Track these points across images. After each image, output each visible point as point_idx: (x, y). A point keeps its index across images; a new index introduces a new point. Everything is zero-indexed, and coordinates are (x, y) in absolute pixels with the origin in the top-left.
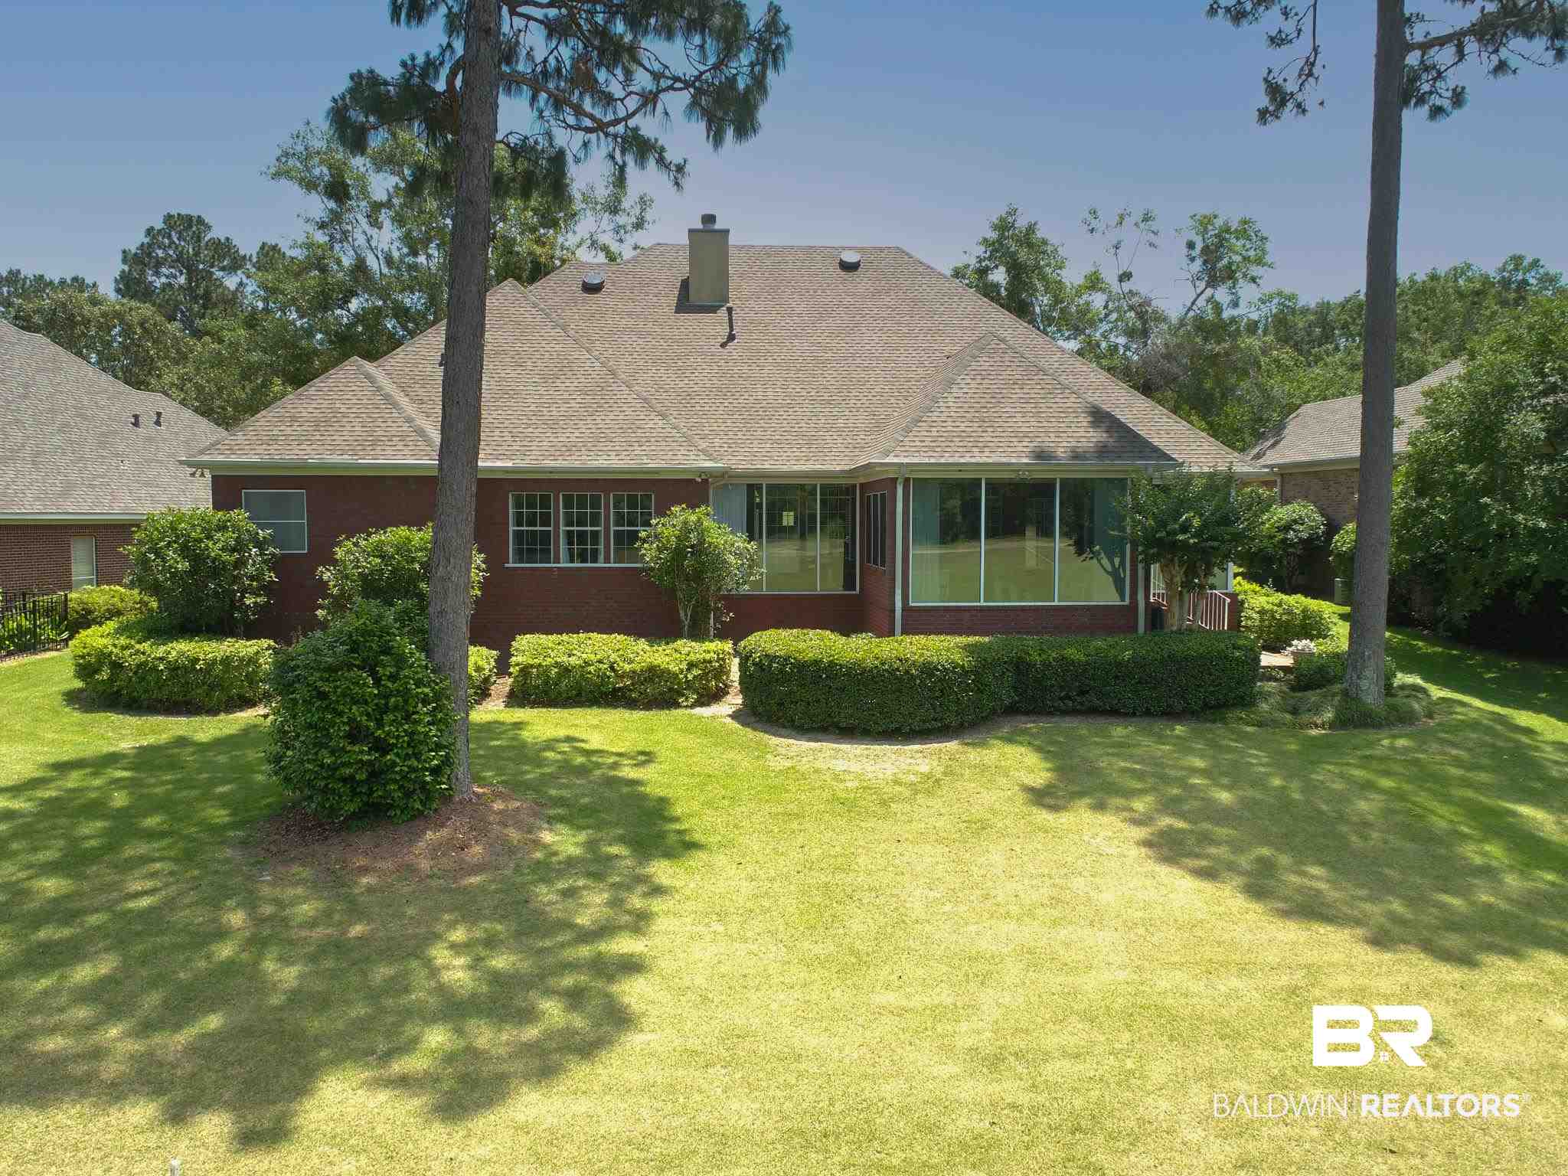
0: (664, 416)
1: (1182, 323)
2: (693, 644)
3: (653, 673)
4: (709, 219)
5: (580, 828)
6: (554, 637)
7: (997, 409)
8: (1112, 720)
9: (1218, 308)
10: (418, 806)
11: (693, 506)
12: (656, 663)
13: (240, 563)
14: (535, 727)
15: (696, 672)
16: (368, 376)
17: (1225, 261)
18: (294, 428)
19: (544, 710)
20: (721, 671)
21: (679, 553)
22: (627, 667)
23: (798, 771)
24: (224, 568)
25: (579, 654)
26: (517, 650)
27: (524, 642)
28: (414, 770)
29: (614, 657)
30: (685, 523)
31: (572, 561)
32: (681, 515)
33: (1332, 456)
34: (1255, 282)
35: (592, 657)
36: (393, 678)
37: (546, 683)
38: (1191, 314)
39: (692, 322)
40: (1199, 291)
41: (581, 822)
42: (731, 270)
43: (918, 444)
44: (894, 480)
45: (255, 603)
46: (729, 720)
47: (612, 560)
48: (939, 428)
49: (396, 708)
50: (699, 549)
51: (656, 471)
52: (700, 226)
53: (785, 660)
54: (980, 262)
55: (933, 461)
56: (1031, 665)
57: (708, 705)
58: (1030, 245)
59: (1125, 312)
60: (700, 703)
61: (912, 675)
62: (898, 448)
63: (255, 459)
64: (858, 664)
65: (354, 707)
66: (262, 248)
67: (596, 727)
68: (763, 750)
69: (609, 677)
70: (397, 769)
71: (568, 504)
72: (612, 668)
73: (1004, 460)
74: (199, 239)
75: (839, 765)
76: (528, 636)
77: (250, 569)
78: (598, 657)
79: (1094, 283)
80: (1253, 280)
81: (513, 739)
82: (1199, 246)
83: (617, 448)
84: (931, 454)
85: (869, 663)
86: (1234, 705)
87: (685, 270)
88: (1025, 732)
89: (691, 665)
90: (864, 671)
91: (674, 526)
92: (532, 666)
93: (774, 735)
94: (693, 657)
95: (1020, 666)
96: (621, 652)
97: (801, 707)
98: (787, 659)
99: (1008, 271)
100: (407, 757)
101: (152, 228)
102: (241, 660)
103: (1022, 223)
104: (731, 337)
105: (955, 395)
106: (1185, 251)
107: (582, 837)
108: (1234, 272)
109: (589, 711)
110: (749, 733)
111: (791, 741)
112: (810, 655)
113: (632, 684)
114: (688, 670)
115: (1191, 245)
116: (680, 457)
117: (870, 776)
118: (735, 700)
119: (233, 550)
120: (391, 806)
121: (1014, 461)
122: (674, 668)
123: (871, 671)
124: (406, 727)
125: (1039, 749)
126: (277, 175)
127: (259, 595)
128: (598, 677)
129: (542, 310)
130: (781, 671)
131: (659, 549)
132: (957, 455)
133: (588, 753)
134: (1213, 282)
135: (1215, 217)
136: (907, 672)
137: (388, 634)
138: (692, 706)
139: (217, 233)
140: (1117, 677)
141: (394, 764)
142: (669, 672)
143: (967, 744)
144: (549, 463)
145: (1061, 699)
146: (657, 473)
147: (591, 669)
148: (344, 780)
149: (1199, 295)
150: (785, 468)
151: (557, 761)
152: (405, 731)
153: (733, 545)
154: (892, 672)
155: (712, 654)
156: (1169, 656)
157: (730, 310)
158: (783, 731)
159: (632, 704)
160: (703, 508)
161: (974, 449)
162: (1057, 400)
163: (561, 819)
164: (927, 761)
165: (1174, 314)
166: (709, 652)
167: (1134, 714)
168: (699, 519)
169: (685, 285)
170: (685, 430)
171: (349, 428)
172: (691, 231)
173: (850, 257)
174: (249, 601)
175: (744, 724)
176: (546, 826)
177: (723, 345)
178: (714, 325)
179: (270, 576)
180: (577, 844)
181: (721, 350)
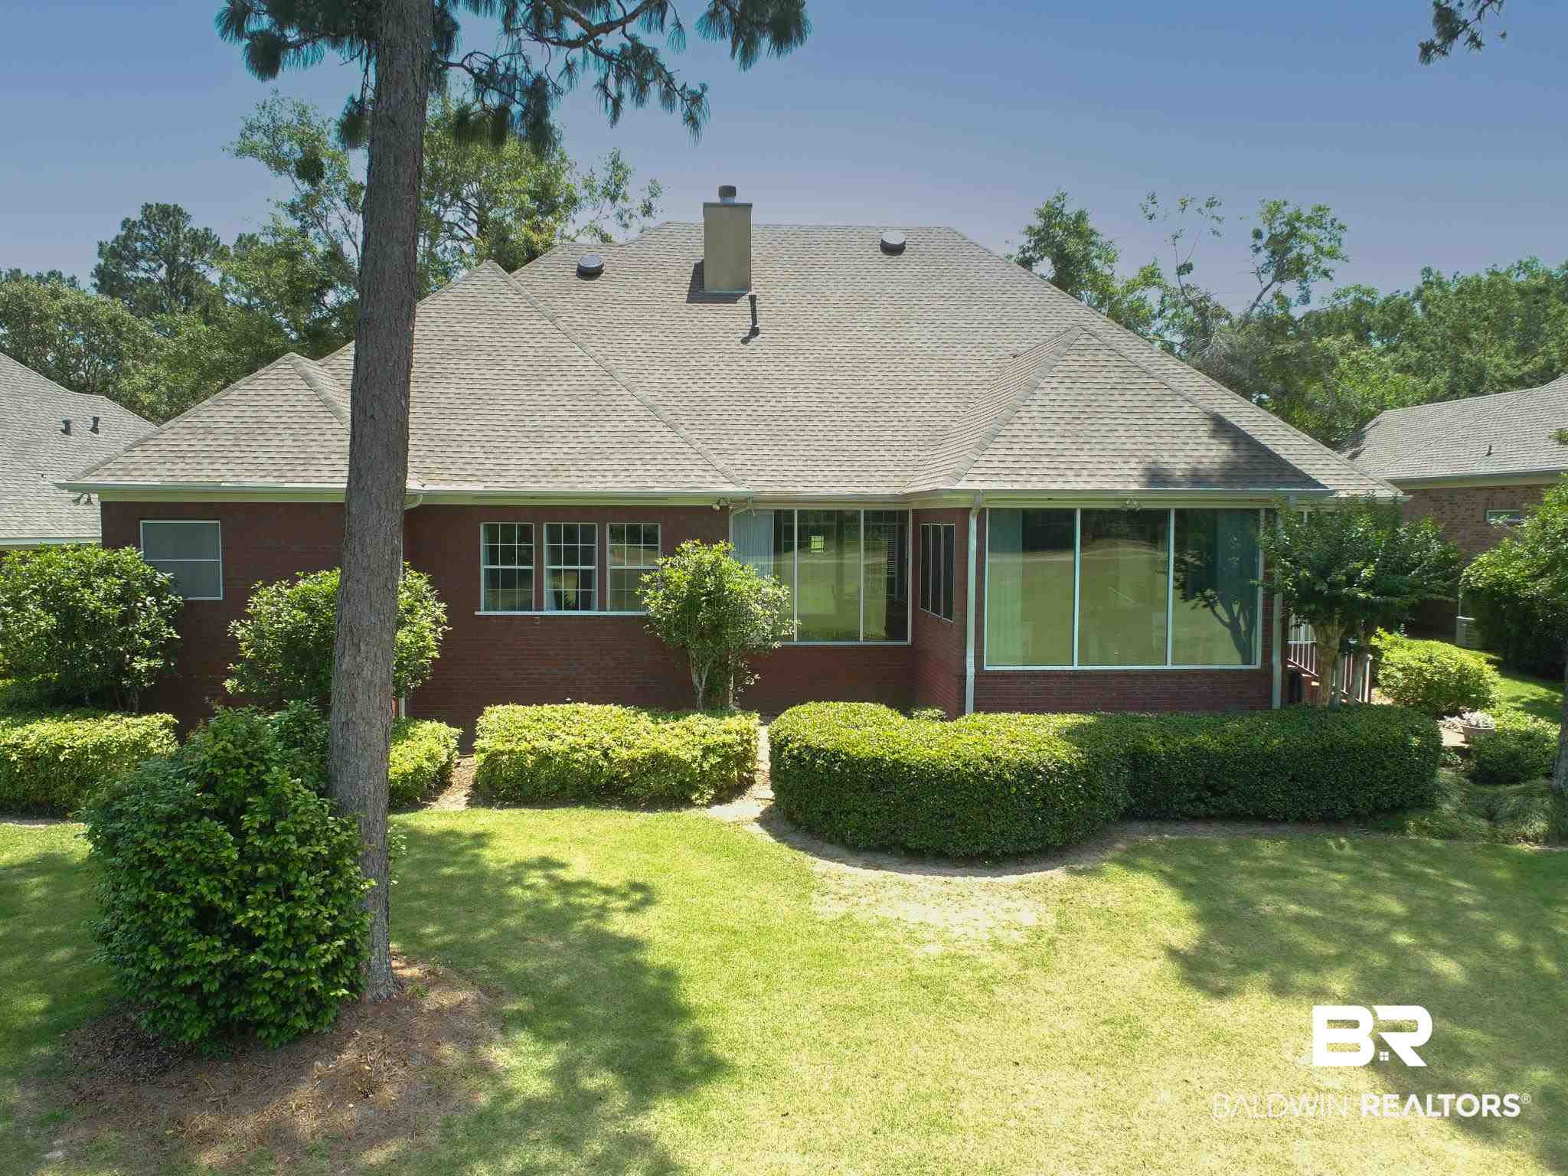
0: (672, 427)
1: (1246, 320)
2: (710, 720)
3: (658, 762)
4: (728, 191)
5: (549, 1039)
6: (532, 710)
7: (1093, 421)
8: (1257, 828)
9: (1284, 302)
10: (302, 1023)
11: (709, 540)
12: (662, 749)
13: (128, 618)
14: (502, 843)
15: (714, 760)
16: (306, 377)
17: (1294, 254)
18: (208, 442)
19: (516, 811)
20: (744, 758)
21: (690, 604)
22: (625, 754)
23: (856, 924)
24: (106, 625)
25: (563, 736)
26: (482, 730)
27: (494, 717)
28: (291, 973)
29: (608, 740)
30: (699, 564)
31: (559, 608)
32: (694, 554)
33: (1449, 473)
34: (1328, 276)
35: (580, 740)
36: (266, 830)
37: (521, 774)
38: (1257, 310)
39: (709, 313)
40: (1264, 285)
41: (548, 1026)
42: (754, 254)
43: (996, 464)
44: (966, 512)
45: (149, 668)
46: (757, 829)
47: (608, 606)
48: (1022, 445)
49: (268, 878)
50: (717, 598)
51: (664, 497)
52: (717, 199)
53: (834, 755)
54: (1023, 252)
55: (1017, 487)
56: (1153, 757)
57: (729, 801)
58: (1080, 235)
59: (1183, 308)
60: (720, 799)
61: (1006, 781)
62: (972, 471)
63: (155, 482)
64: (932, 764)
65: (202, 881)
66: (240, 239)
67: (582, 842)
68: (805, 884)
69: (601, 768)
70: (267, 975)
71: (553, 537)
72: (605, 755)
73: (1107, 487)
74: (177, 229)
75: (912, 914)
76: (499, 707)
77: (143, 625)
78: (588, 740)
79: (1150, 277)
80: (1326, 273)
81: (471, 863)
82: (1266, 236)
83: (615, 467)
84: (1014, 477)
85: (948, 764)
86: (1411, 808)
87: (700, 253)
88: (1146, 850)
89: (707, 751)
90: (941, 774)
91: (685, 568)
92: (502, 753)
93: (818, 854)
94: (709, 741)
95: (1138, 760)
96: (617, 734)
97: (855, 819)
98: (835, 754)
99: (1054, 262)
100: (284, 954)
101: (128, 220)
102: (122, 747)
103: (1070, 210)
104: (755, 332)
105: (1039, 402)
106: (1252, 241)
107: (549, 1061)
108: (1304, 265)
109: (574, 811)
110: (786, 852)
111: (843, 867)
112: (867, 750)
113: (631, 777)
114: (704, 756)
115: (1258, 235)
116: (693, 478)
117: (958, 932)
118: (762, 794)
119: (120, 599)
120: (262, 1024)
121: (1119, 487)
122: (685, 755)
123: (950, 775)
124: (281, 909)
125: (1172, 880)
126: (240, 152)
127: (155, 657)
128: (587, 766)
129: (527, 297)
130: (828, 770)
131: (667, 598)
132: (1049, 479)
133: (566, 888)
134: (1281, 276)
135: (1285, 204)
136: (999, 777)
137: (263, 761)
138: (709, 805)
139: (197, 224)
140: (1263, 774)
141: (263, 967)
142: (677, 759)
143: (1079, 873)
144: (532, 487)
145: (1191, 801)
146: (665, 498)
147: (580, 756)
148: (187, 990)
149: (1266, 289)
150: (822, 492)
151: (527, 904)
152: (281, 915)
153: (759, 590)
154: (979, 776)
155: (734, 735)
156: (1331, 746)
157: (753, 299)
158: (829, 849)
159: (631, 803)
160: (722, 543)
161: (1068, 472)
162: (1168, 409)
163: (523, 1020)
164: (1030, 903)
165: (1237, 312)
166: (730, 733)
167: (1285, 820)
168: (717, 559)
169: (699, 270)
170: (700, 445)
171: (277, 443)
172: (706, 205)
173: (894, 239)
174: (141, 665)
175: (780, 836)
176: (498, 1037)
177: (745, 341)
178: (734, 316)
179: (169, 633)
180: (543, 1073)
181: (744, 346)
